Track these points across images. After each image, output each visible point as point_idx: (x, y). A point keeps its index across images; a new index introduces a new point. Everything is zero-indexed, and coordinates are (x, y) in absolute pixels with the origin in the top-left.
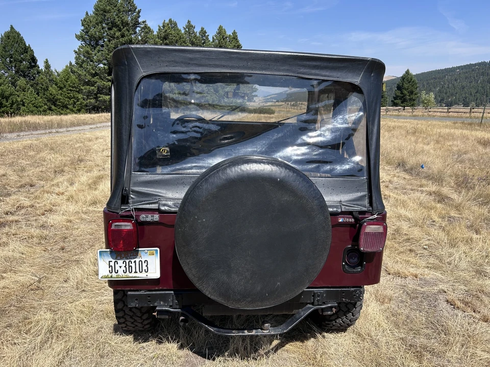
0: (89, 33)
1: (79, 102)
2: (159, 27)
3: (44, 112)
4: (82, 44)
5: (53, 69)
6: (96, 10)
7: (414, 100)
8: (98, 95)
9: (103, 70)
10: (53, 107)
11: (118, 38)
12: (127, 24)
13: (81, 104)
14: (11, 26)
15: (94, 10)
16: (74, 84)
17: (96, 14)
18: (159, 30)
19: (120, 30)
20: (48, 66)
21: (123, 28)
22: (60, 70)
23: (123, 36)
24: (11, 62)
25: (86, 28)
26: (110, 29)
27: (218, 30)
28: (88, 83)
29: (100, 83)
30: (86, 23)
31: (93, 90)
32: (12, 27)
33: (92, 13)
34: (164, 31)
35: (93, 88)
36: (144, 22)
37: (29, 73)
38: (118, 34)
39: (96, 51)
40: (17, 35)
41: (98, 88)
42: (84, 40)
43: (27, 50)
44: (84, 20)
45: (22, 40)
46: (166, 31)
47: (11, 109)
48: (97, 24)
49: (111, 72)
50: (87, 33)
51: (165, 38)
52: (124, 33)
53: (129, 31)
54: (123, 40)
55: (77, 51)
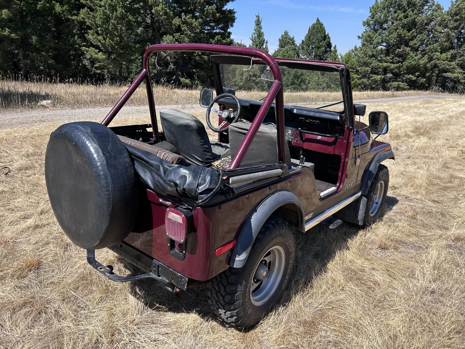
0: (375, 18)
1: (354, 82)
2: (452, 2)
3: (323, 90)
4: (366, 29)
5: (338, 53)
8: (371, 75)
9: (379, 51)
10: (333, 86)
11: (401, 19)
12: (414, 5)
13: (354, 83)
14: (318, 18)
16: (352, 65)
18: (452, 5)
19: (404, 12)
20: (336, 51)
21: (408, 9)
23: (406, 17)
24: (313, 48)
25: (373, 14)
28: (366, 64)
29: (375, 63)
30: (374, 10)
31: (367, 71)
32: (318, 20)
34: (455, 6)
35: (367, 68)
37: (324, 57)
38: (401, 15)
39: (377, 35)
40: (320, 26)
41: (372, 69)
42: (369, 25)
43: (325, 37)
44: (373, 7)
45: (324, 29)
47: (299, 86)
48: (384, 9)
49: (387, 53)
50: (373, 18)
51: (456, 14)
52: (408, 14)
53: (413, 12)
54: (405, 21)
55: (361, 36)
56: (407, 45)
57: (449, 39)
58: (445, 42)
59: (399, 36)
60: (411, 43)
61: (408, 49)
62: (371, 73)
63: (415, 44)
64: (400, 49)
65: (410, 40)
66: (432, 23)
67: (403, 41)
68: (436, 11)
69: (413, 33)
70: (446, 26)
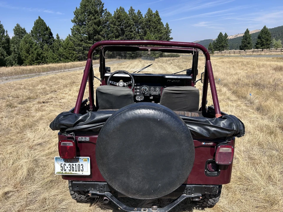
0: (78, 18)
1: (75, 56)
2: (115, 12)
3: (57, 62)
4: (74, 25)
5: (60, 38)
6: (81, 5)
7: (269, 44)
8: (84, 51)
9: (86, 38)
10: (62, 59)
11: (93, 20)
12: (97, 12)
13: (75, 57)
14: (39, 16)
15: (80, 6)
16: (71, 46)
17: (81, 8)
18: (115, 13)
19: (94, 16)
20: (58, 38)
21: (96, 14)
22: (64, 39)
23: (95, 19)
24: (40, 36)
25: (76, 16)
26: (89, 15)
27: (148, 11)
28: (79, 45)
29: (84, 45)
30: (76, 13)
31: (81, 49)
32: (39, 17)
33: (79, 8)
34: (117, 14)
35: (81, 48)
36: (106, 10)
37: (49, 41)
38: (93, 18)
39: (82, 28)
40: (42, 21)
41: (84, 48)
42: (75, 22)
43: (47, 29)
44: (75, 12)
45: (45, 24)
46: (118, 14)
47: (42, 61)
48: (82, 13)
49: (90, 38)
50: (77, 18)
51: (118, 18)
52: (96, 17)
53: (98, 16)
54: (95, 21)
55: (72, 28)
56: (99, 34)
57: (117, 31)
58: (116, 32)
59: (94, 29)
60: (101, 33)
61: (100, 36)
62: (83, 50)
63: (103, 34)
64: (96, 36)
65: (100, 31)
66: (108, 23)
67: (96, 32)
68: (109, 16)
69: (101, 28)
70: (115, 25)
